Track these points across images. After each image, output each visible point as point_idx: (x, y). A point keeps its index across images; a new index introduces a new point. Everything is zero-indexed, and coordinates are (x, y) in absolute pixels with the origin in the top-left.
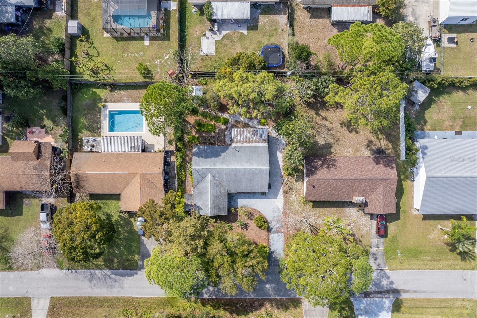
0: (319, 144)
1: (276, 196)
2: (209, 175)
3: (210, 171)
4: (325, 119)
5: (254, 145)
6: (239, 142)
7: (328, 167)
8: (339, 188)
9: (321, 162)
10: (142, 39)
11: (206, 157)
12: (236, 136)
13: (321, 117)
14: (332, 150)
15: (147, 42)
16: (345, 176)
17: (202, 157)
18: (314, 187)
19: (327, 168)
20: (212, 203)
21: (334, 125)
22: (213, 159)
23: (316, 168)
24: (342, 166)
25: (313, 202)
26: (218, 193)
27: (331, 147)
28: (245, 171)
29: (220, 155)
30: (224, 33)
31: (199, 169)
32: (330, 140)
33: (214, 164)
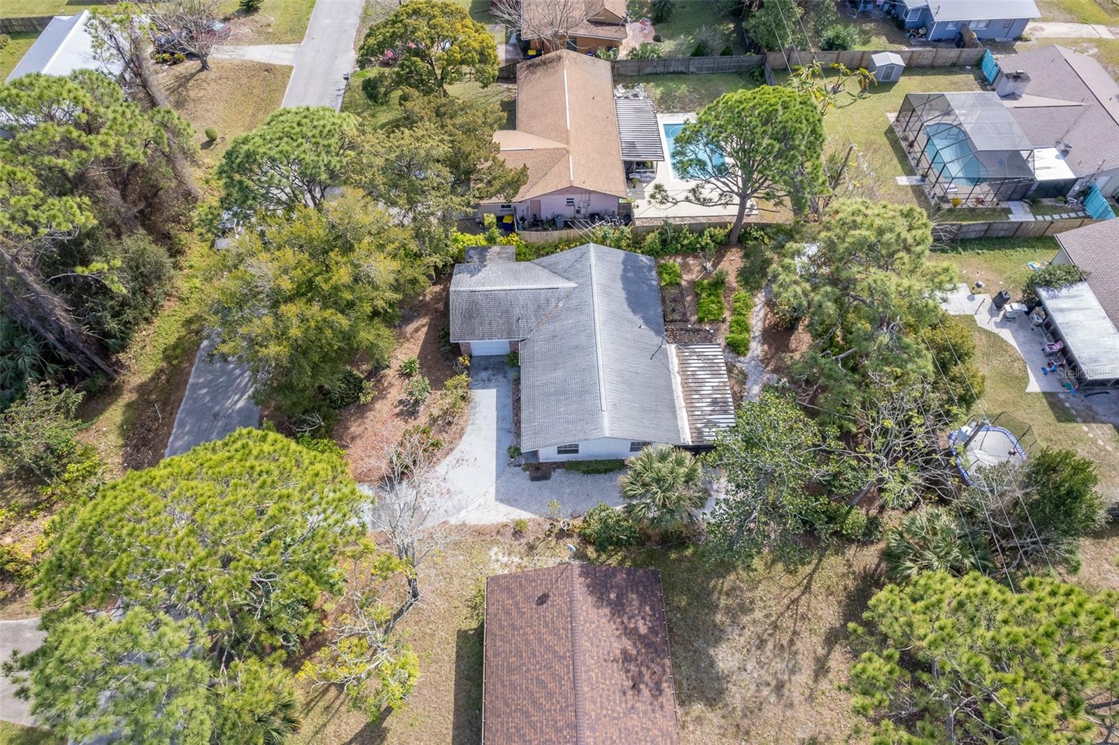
0: (712, 652)
1: (505, 498)
2: (572, 285)
3: (586, 284)
4: (821, 669)
5: (680, 402)
6: (684, 363)
7: (626, 657)
8: (538, 707)
9: (643, 630)
10: (910, 172)
11: (625, 279)
12: (699, 356)
13: (821, 651)
14: (698, 708)
15: (903, 180)
16: (593, 730)
17: (625, 270)
18: (542, 600)
19: (624, 652)
20: (487, 294)
21: (801, 712)
22: (623, 294)
23: (618, 608)
24: (633, 721)
25: (480, 632)
26: (517, 312)
27: (711, 703)
28: (592, 368)
29: (634, 312)
30: (1006, 334)
31: (588, 259)
32: (737, 696)
33: (607, 293)
